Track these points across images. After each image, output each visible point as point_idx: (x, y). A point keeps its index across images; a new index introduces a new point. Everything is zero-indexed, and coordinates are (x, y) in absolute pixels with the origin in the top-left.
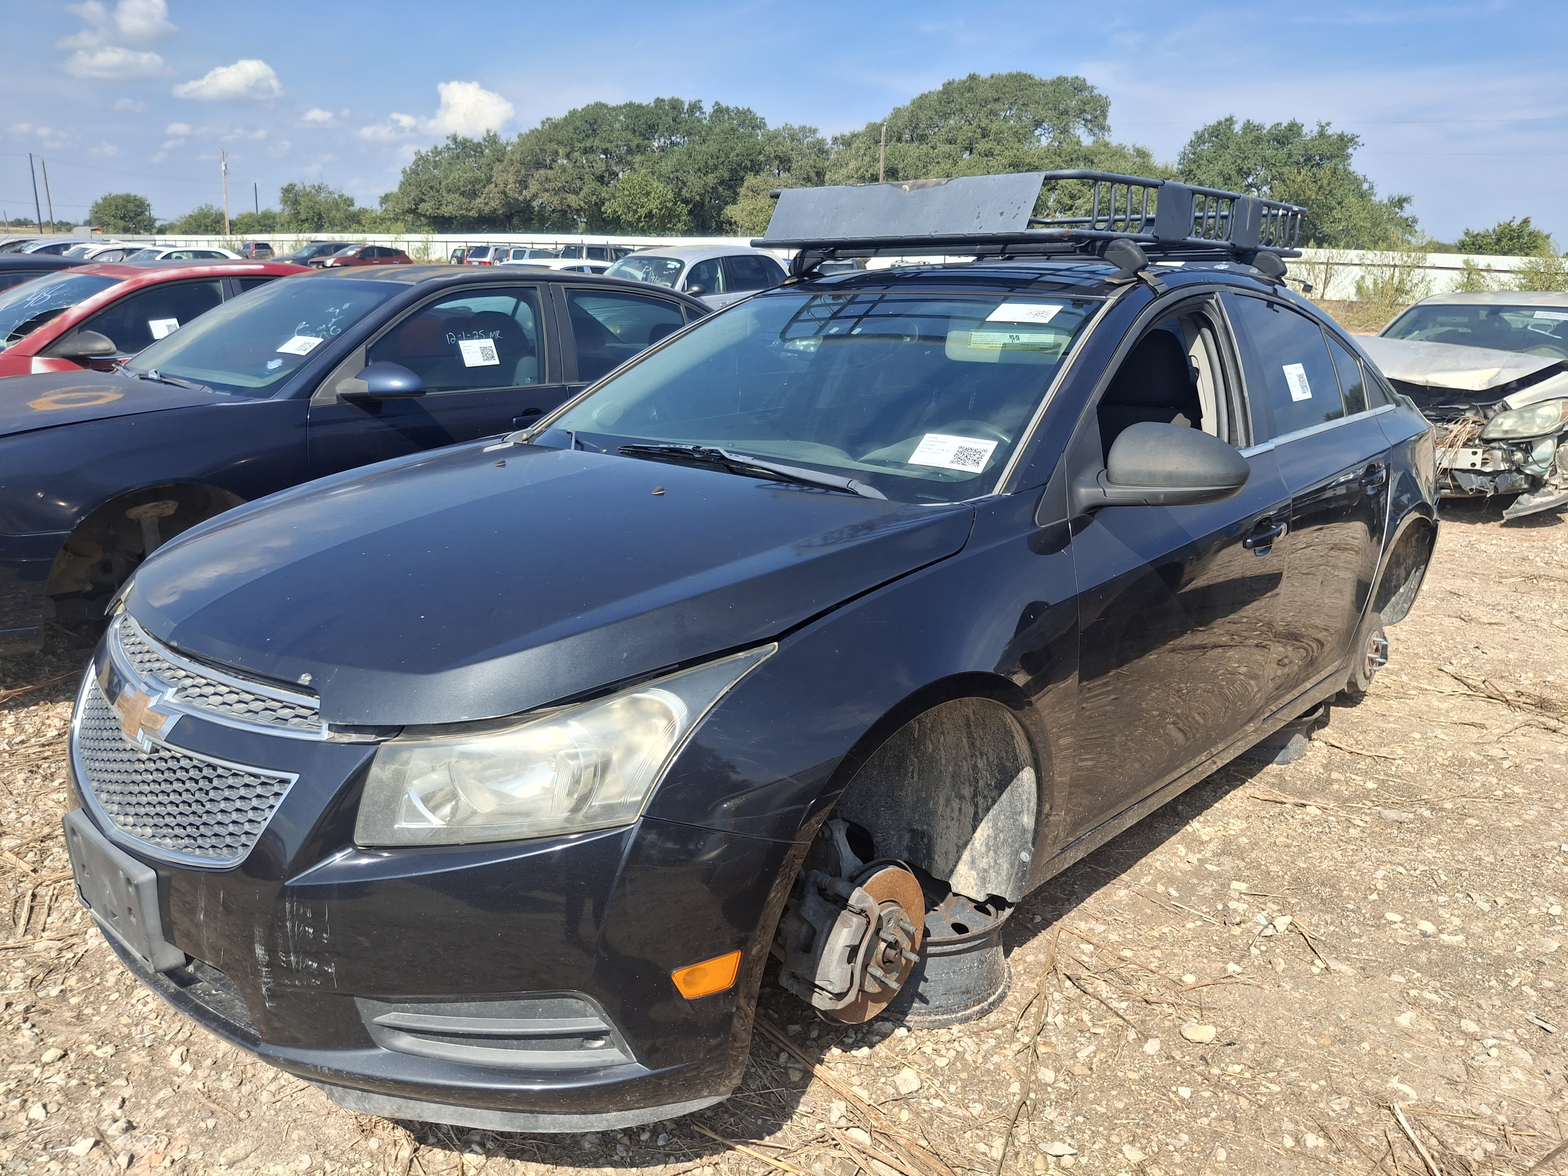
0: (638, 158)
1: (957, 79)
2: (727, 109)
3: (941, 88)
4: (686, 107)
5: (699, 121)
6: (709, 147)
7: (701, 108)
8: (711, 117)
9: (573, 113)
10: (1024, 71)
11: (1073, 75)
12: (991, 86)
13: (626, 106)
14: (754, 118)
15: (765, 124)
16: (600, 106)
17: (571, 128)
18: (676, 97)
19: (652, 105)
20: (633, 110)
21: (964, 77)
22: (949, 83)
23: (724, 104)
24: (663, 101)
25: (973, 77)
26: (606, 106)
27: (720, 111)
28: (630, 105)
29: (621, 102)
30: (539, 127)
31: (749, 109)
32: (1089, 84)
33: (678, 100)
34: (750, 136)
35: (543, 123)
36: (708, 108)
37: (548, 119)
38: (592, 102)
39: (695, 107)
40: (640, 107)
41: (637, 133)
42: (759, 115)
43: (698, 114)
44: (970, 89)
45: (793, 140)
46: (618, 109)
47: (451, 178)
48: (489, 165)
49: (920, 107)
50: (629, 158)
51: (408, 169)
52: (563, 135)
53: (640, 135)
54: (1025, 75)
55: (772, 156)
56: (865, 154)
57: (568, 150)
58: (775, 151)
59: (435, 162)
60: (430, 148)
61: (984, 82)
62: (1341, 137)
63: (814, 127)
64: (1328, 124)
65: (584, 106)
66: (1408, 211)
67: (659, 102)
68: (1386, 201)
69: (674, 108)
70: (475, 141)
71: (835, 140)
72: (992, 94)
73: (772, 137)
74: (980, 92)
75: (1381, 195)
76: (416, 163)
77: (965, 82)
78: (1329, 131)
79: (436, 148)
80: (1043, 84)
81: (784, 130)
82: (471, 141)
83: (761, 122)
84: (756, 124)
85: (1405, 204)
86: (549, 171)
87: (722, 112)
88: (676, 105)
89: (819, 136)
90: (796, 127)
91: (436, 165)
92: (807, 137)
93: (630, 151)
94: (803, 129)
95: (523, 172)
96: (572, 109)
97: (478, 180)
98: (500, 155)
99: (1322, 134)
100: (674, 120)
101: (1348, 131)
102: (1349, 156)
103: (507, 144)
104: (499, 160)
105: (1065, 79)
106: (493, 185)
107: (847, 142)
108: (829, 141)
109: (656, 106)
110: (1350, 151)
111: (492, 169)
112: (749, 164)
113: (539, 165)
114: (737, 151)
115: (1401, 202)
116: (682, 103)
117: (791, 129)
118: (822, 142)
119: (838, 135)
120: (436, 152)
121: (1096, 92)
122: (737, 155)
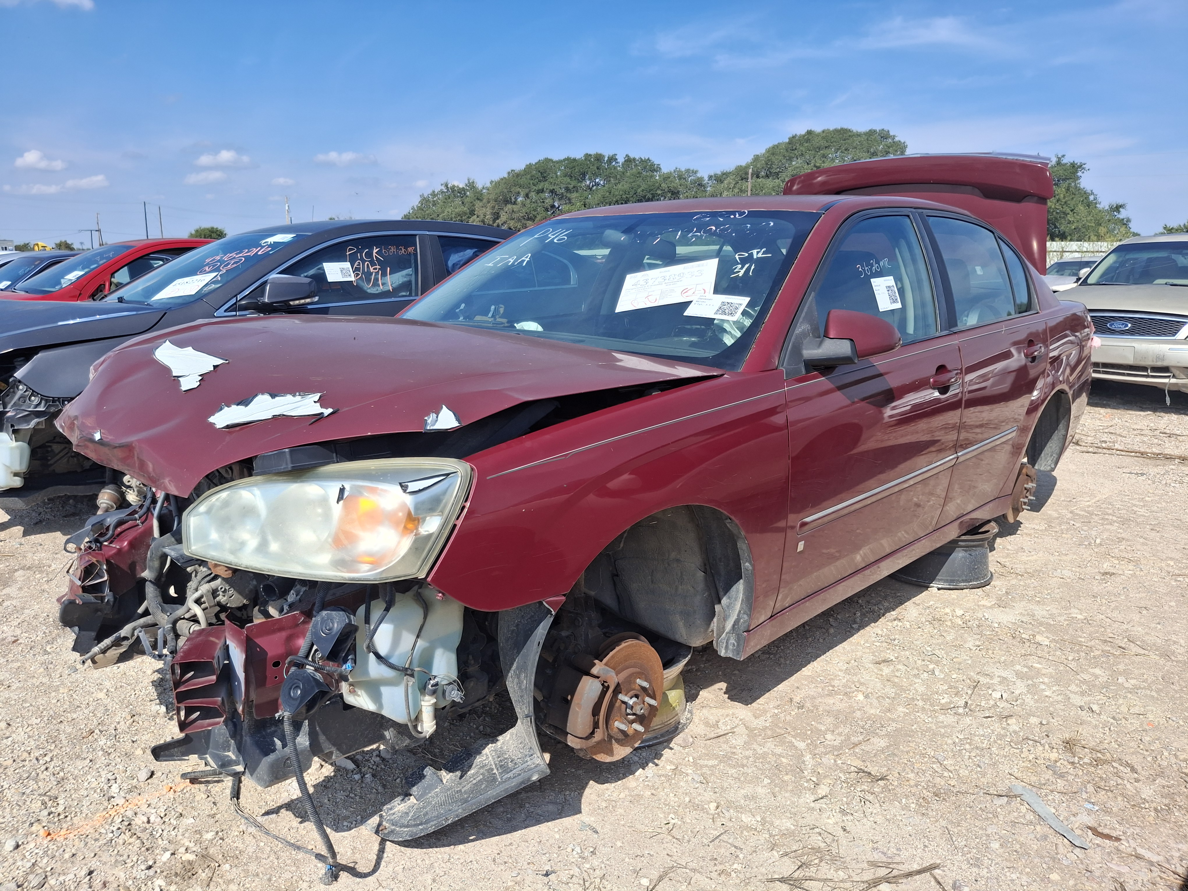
0: (574, 195)
1: (798, 134)
2: (634, 159)
3: (787, 141)
4: (606, 159)
5: (615, 168)
6: (623, 186)
7: (616, 159)
8: (623, 164)
9: (529, 167)
10: (845, 127)
11: (881, 128)
12: (823, 138)
13: (565, 160)
14: (653, 165)
15: (660, 168)
16: (548, 160)
17: (529, 176)
18: (599, 152)
19: (583, 159)
20: (571, 162)
21: (803, 132)
22: (793, 137)
23: (632, 156)
24: (590, 155)
25: (809, 132)
26: (551, 160)
27: (629, 161)
28: (568, 159)
29: (562, 158)
30: (506, 176)
31: (649, 159)
32: (891, 133)
33: (601, 155)
34: (651, 176)
35: (509, 173)
36: (621, 159)
37: (512, 171)
38: (542, 158)
39: (612, 159)
40: (575, 160)
41: (573, 178)
42: (656, 162)
43: (614, 163)
44: (808, 141)
45: (680, 179)
46: (560, 162)
47: (446, 212)
48: (471, 203)
49: (773, 154)
50: (568, 195)
51: (415, 207)
52: (523, 181)
53: (575, 180)
54: (846, 130)
55: (666, 190)
56: (734, 187)
57: (527, 190)
58: (668, 187)
59: (434, 201)
60: (430, 192)
61: (818, 135)
62: (1073, 165)
63: (695, 169)
64: (1063, 156)
65: (536, 161)
66: (1123, 214)
67: (587, 156)
68: (1107, 208)
69: (598, 160)
70: (461, 186)
71: (710, 177)
72: (824, 143)
73: (667, 178)
74: (816, 142)
75: (1104, 204)
76: (421, 202)
77: (804, 136)
78: (1065, 161)
79: (434, 192)
80: (859, 135)
81: (675, 172)
82: (458, 187)
83: (657, 167)
84: (654, 168)
85: (1121, 209)
86: (514, 206)
87: (630, 161)
88: (599, 158)
89: (699, 175)
90: (683, 170)
91: (435, 204)
92: (690, 176)
93: (567, 189)
94: (688, 171)
95: (497, 207)
96: (528, 163)
97: (465, 213)
98: (479, 196)
99: (1059, 163)
100: (598, 168)
101: (1078, 161)
102: (1079, 178)
103: (483, 188)
104: (478, 199)
105: (875, 131)
106: (475, 216)
107: (719, 179)
108: (706, 178)
109: (586, 159)
110: (1080, 174)
111: (474, 205)
112: (651, 196)
113: (507, 201)
114: (642, 188)
115: (1118, 208)
116: (604, 156)
117: (680, 171)
118: (701, 179)
119: (713, 174)
120: (434, 194)
121: (897, 139)
122: (643, 190)
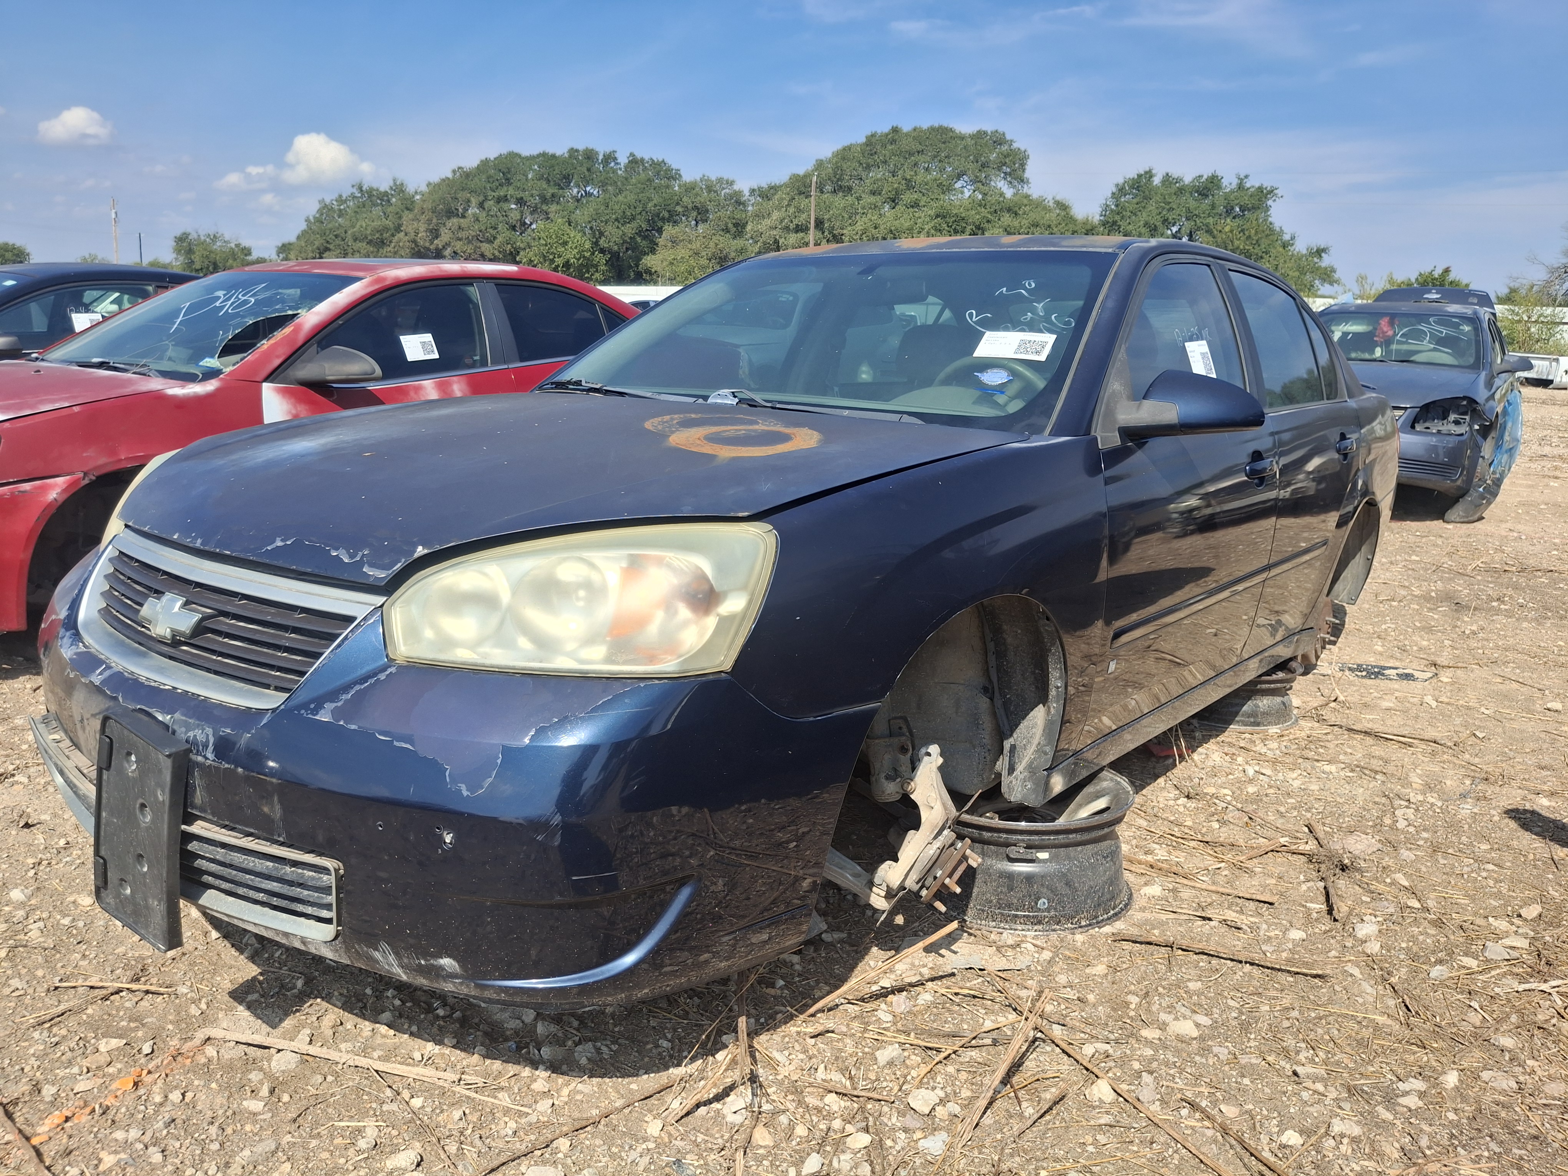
0: (553, 208)
1: (879, 131)
2: (642, 160)
3: (864, 140)
4: (601, 157)
5: (614, 171)
6: (626, 197)
7: (616, 159)
8: (626, 167)
9: (485, 163)
10: (944, 124)
11: (993, 129)
12: (914, 138)
13: (539, 155)
14: (669, 170)
15: (680, 176)
16: (513, 155)
17: (484, 177)
18: (590, 147)
19: (566, 155)
20: (547, 159)
21: (886, 130)
22: (872, 136)
23: (639, 155)
24: (577, 151)
25: (895, 130)
26: (518, 155)
27: (634, 162)
28: (544, 155)
29: (535, 152)
30: (450, 176)
31: (663, 161)
32: (1008, 137)
33: (592, 151)
34: (668, 187)
35: (454, 172)
36: (623, 159)
37: (459, 168)
38: (504, 151)
39: (610, 158)
40: (553, 156)
41: (552, 183)
42: (674, 166)
43: (612, 164)
44: (893, 142)
45: (709, 192)
46: (532, 158)
47: (358, 226)
48: (397, 213)
49: (844, 159)
50: (545, 207)
51: (311, 218)
52: (475, 183)
53: (555, 185)
54: (946, 129)
55: (690, 206)
56: (789, 205)
57: (481, 198)
58: (693, 203)
59: (340, 210)
60: (335, 196)
61: (907, 135)
62: (1260, 189)
63: (731, 179)
64: (1246, 177)
65: (496, 155)
66: (1326, 261)
67: (573, 152)
68: (1304, 252)
69: (589, 158)
70: (382, 189)
71: (752, 191)
72: (915, 146)
73: (690, 188)
74: (905, 145)
75: (1301, 247)
76: (320, 211)
77: (887, 135)
78: (1248, 183)
79: (340, 196)
80: (964, 138)
81: (701, 181)
82: (377, 190)
83: (676, 174)
84: (672, 175)
85: (1323, 255)
86: (462, 220)
88: (590, 155)
89: (736, 187)
90: (714, 178)
91: (341, 214)
92: (724, 189)
93: (544, 200)
94: (720, 180)
95: (435, 220)
96: (484, 158)
97: (386, 229)
98: (408, 204)
99: (1240, 186)
100: (589, 170)
101: (1267, 184)
102: (1267, 209)
103: (416, 193)
104: (408, 209)
105: (985, 133)
106: (403, 234)
107: (766, 194)
108: (747, 193)
109: (570, 157)
110: (1270, 202)
111: (400, 218)
112: (666, 215)
113: (451, 213)
114: (655, 202)
115: (1319, 252)
116: (597, 153)
117: (708, 180)
118: (739, 193)
119: (756, 187)
120: (340, 200)
121: (1015, 145)
122: (655, 205)
